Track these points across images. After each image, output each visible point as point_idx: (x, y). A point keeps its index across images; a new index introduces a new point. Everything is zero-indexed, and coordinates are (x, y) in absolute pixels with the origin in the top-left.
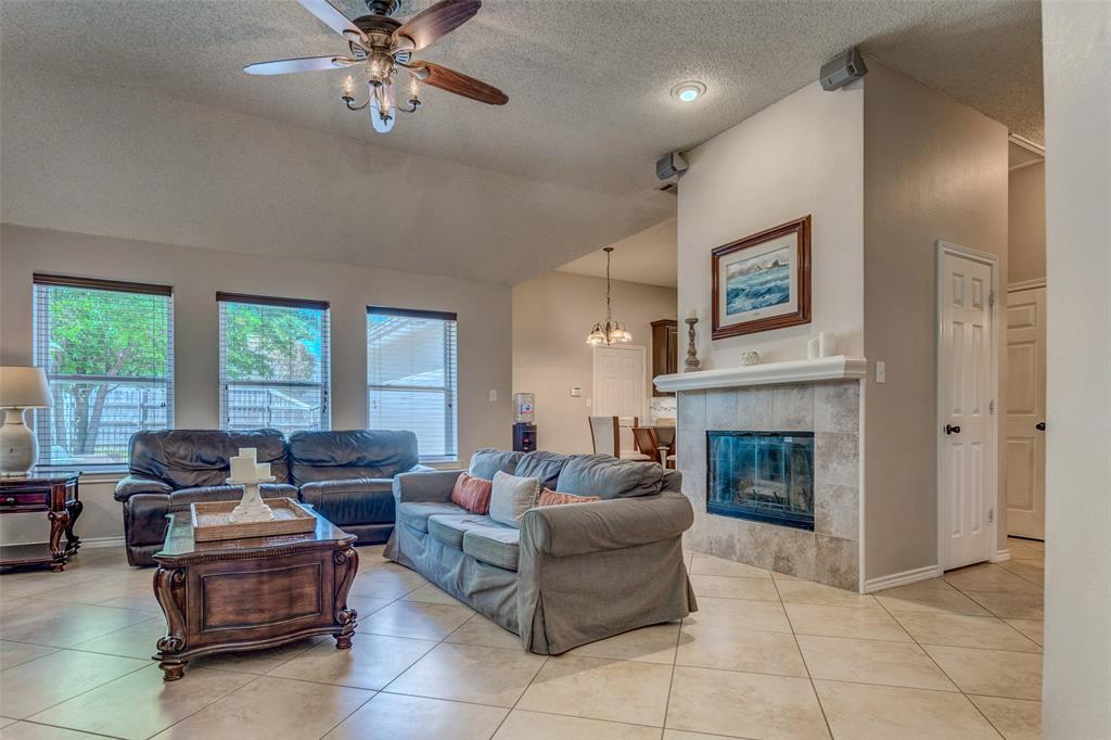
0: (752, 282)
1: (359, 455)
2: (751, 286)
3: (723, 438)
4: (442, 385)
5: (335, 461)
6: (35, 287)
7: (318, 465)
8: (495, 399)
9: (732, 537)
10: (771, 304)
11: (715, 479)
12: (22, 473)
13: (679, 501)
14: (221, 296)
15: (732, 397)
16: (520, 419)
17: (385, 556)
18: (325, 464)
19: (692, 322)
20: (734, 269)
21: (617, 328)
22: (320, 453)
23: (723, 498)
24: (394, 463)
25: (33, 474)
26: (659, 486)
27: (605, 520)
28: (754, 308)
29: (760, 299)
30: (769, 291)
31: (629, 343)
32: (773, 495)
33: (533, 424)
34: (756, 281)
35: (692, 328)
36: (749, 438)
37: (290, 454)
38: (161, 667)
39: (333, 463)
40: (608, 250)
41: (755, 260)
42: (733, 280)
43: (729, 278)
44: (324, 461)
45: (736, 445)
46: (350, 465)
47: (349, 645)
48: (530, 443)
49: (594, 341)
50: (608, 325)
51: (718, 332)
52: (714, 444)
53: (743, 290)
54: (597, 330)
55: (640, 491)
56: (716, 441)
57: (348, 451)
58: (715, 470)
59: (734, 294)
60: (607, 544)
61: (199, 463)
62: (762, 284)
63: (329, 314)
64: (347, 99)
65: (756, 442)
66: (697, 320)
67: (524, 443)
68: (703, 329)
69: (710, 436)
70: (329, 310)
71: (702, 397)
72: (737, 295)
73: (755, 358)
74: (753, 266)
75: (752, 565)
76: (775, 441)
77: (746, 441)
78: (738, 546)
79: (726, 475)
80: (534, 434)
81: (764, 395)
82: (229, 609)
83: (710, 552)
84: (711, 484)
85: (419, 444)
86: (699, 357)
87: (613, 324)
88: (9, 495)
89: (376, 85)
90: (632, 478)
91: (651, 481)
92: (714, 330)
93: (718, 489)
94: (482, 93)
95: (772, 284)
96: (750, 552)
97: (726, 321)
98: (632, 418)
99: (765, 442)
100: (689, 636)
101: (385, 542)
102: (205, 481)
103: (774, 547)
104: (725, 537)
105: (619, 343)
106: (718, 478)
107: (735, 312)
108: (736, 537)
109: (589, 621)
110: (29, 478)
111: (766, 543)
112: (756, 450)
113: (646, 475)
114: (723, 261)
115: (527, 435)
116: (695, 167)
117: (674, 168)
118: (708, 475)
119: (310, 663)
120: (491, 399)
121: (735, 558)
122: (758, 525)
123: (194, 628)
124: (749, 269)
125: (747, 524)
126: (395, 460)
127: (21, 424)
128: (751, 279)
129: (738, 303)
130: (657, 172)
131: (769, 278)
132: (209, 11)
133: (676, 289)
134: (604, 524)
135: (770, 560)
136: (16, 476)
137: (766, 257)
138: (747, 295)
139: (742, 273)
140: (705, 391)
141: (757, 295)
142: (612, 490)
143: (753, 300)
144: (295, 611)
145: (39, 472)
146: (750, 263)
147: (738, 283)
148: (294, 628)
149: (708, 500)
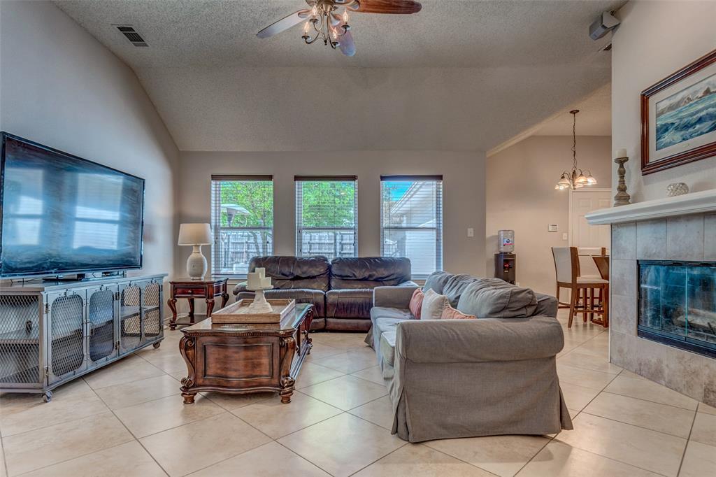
0: (681, 115)
1: (371, 273)
2: (681, 119)
3: (653, 267)
4: (435, 226)
5: (355, 276)
6: (213, 182)
7: (345, 279)
8: (472, 236)
9: (660, 361)
10: (702, 133)
11: (646, 306)
12: (198, 278)
13: (547, 325)
14: (297, 178)
15: (661, 228)
16: (503, 250)
17: (366, 341)
18: (349, 278)
19: (622, 161)
20: (663, 105)
21: (581, 175)
22: (347, 272)
23: (653, 323)
24: (393, 279)
25: (203, 279)
26: (531, 310)
27: (461, 337)
28: (684, 139)
29: (691, 130)
30: (700, 120)
31: (593, 186)
32: (707, 326)
33: (513, 253)
34: (686, 113)
35: (622, 166)
36: (679, 268)
37: (330, 271)
38: (182, 395)
39: (354, 278)
40: (574, 112)
41: (685, 92)
42: (663, 116)
43: (658, 115)
44: (349, 276)
45: (667, 273)
46: (364, 280)
47: (288, 401)
48: (509, 267)
49: (562, 186)
50: (574, 173)
51: (647, 167)
52: (645, 272)
53: (673, 124)
54: (563, 177)
55: (507, 313)
56: (647, 270)
57: (364, 270)
58: (646, 297)
59: (663, 130)
60: (465, 357)
61: (280, 275)
62: (692, 115)
63: (356, 183)
64: (305, 37)
65: (686, 271)
66: (626, 159)
67: (505, 268)
68: (633, 166)
69: (641, 266)
70: (357, 181)
71: (633, 228)
72: (667, 130)
73: (684, 188)
74: (683, 99)
75: (681, 392)
76: (707, 271)
77: (677, 271)
78: (666, 371)
79: (656, 301)
80: (514, 260)
81: (695, 226)
82: (218, 366)
83: (639, 372)
84: (642, 310)
85: (412, 267)
86: (630, 192)
87: (578, 173)
88: (189, 289)
89: (314, 22)
90: (500, 301)
91: (518, 305)
92: (643, 166)
93: (649, 315)
94: (400, 7)
95: (704, 113)
96: (678, 379)
97: (655, 156)
98: (600, 248)
99: (696, 272)
100: (550, 453)
101: (367, 332)
102: (283, 286)
103: (705, 379)
104: (654, 360)
105: (585, 187)
106: (649, 304)
107: (665, 146)
108: (665, 362)
109: (450, 420)
110: (203, 281)
111: (695, 373)
112: (687, 279)
113: (513, 299)
114: (652, 101)
115: (506, 261)
116: (627, 21)
117: (604, 27)
118: (639, 302)
119: (258, 409)
120: (469, 235)
121: (663, 382)
122: (688, 354)
123: (200, 375)
124: (679, 102)
125: (676, 351)
126: (394, 277)
127: (199, 253)
128: (680, 112)
129: (667, 137)
130: (590, 34)
131: (700, 107)
132: (244, 8)
133: (611, 137)
134: (459, 339)
135: (699, 391)
136: (196, 279)
137: (697, 87)
138: (676, 129)
139: (671, 108)
140: (636, 223)
141: (687, 126)
142: (485, 311)
143: (683, 133)
144: (254, 374)
145: (215, 278)
146: (679, 97)
147: (667, 119)
148: (254, 384)
149: (638, 324)
